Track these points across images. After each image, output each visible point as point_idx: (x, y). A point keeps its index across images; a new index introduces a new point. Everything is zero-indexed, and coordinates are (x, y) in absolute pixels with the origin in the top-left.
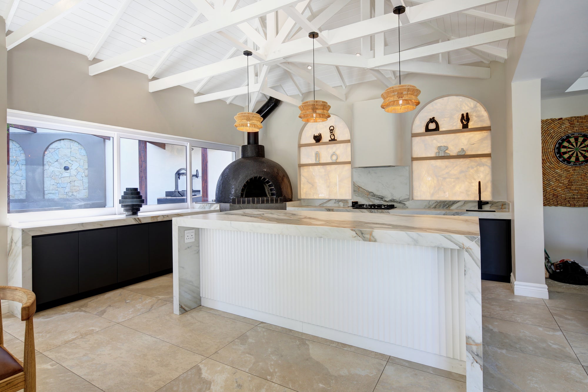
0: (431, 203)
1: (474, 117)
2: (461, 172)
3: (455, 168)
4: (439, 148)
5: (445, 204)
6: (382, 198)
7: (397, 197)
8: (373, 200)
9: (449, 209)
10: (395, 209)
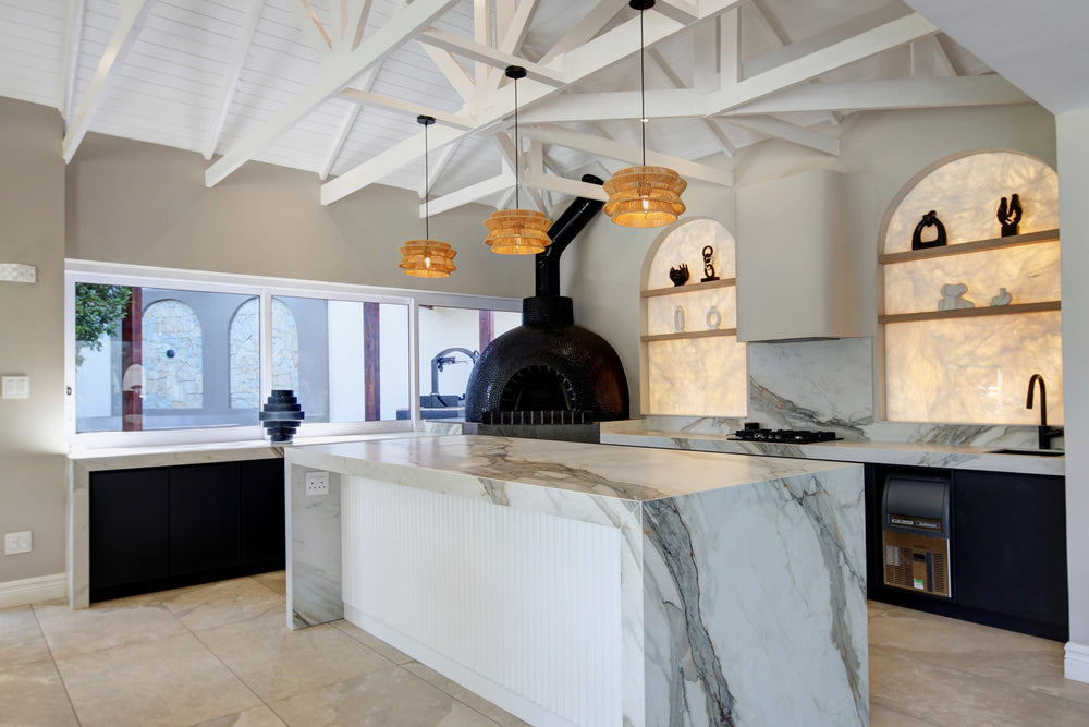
0: (923, 431)
1: (1037, 205)
2: (1005, 350)
3: (990, 340)
4: (945, 289)
5: (958, 433)
6: (811, 417)
7: (845, 414)
8: (792, 420)
9: (969, 447)
10: (837, 443)
